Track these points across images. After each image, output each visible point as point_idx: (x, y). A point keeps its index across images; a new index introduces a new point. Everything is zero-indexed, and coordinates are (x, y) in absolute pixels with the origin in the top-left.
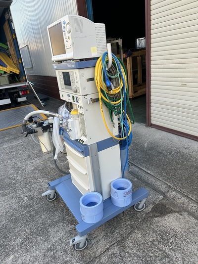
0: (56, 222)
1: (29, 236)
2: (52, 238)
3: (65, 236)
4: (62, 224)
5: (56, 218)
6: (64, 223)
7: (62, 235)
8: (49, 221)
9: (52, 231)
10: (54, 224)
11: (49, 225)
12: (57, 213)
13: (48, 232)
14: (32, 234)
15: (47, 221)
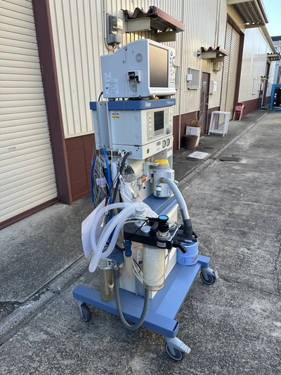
0: (203, 323)
1: (243, 338)
2: (222, 311)
3: (209, 302)
4: (200, 315)
5: (198, 326)
6: (197, 314)
7: (211, 306)
8: (209, 332)
9: (215, 318)
10: (207, 323)
11: (213, 327)
12: (191, 333)
13: (221, 322)
14: (238, 337)
15: (211, 335)
